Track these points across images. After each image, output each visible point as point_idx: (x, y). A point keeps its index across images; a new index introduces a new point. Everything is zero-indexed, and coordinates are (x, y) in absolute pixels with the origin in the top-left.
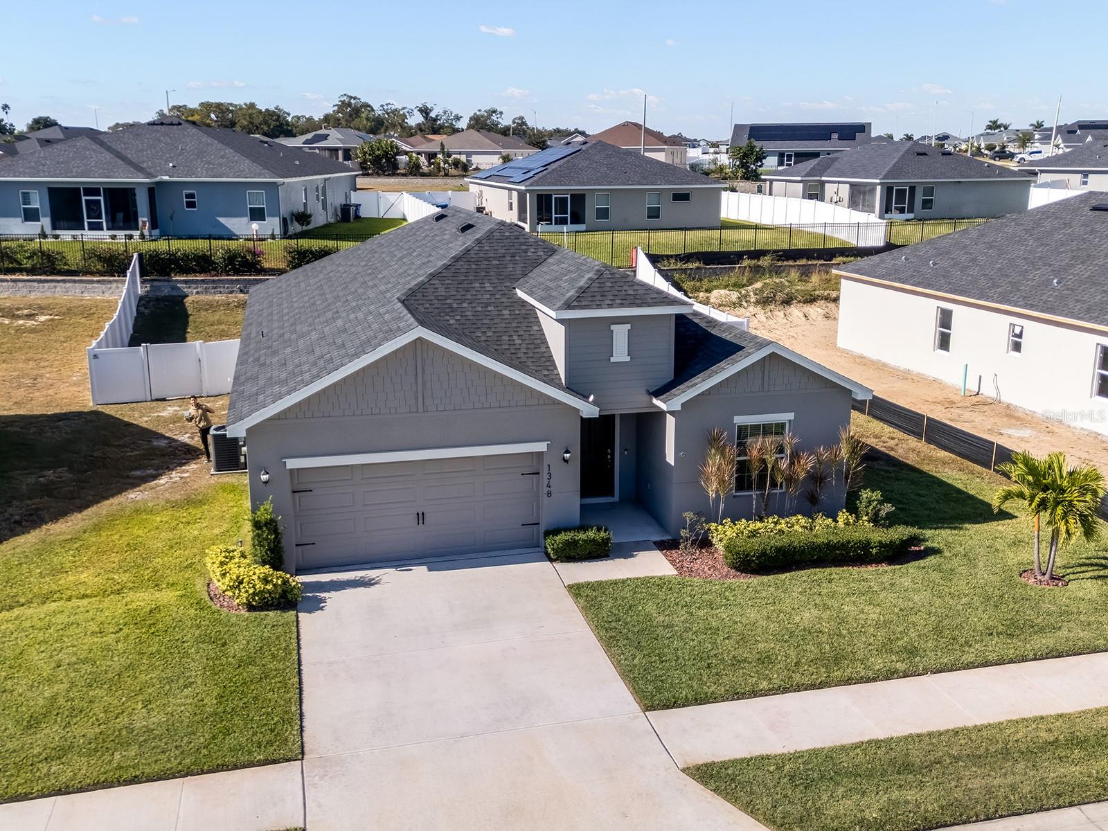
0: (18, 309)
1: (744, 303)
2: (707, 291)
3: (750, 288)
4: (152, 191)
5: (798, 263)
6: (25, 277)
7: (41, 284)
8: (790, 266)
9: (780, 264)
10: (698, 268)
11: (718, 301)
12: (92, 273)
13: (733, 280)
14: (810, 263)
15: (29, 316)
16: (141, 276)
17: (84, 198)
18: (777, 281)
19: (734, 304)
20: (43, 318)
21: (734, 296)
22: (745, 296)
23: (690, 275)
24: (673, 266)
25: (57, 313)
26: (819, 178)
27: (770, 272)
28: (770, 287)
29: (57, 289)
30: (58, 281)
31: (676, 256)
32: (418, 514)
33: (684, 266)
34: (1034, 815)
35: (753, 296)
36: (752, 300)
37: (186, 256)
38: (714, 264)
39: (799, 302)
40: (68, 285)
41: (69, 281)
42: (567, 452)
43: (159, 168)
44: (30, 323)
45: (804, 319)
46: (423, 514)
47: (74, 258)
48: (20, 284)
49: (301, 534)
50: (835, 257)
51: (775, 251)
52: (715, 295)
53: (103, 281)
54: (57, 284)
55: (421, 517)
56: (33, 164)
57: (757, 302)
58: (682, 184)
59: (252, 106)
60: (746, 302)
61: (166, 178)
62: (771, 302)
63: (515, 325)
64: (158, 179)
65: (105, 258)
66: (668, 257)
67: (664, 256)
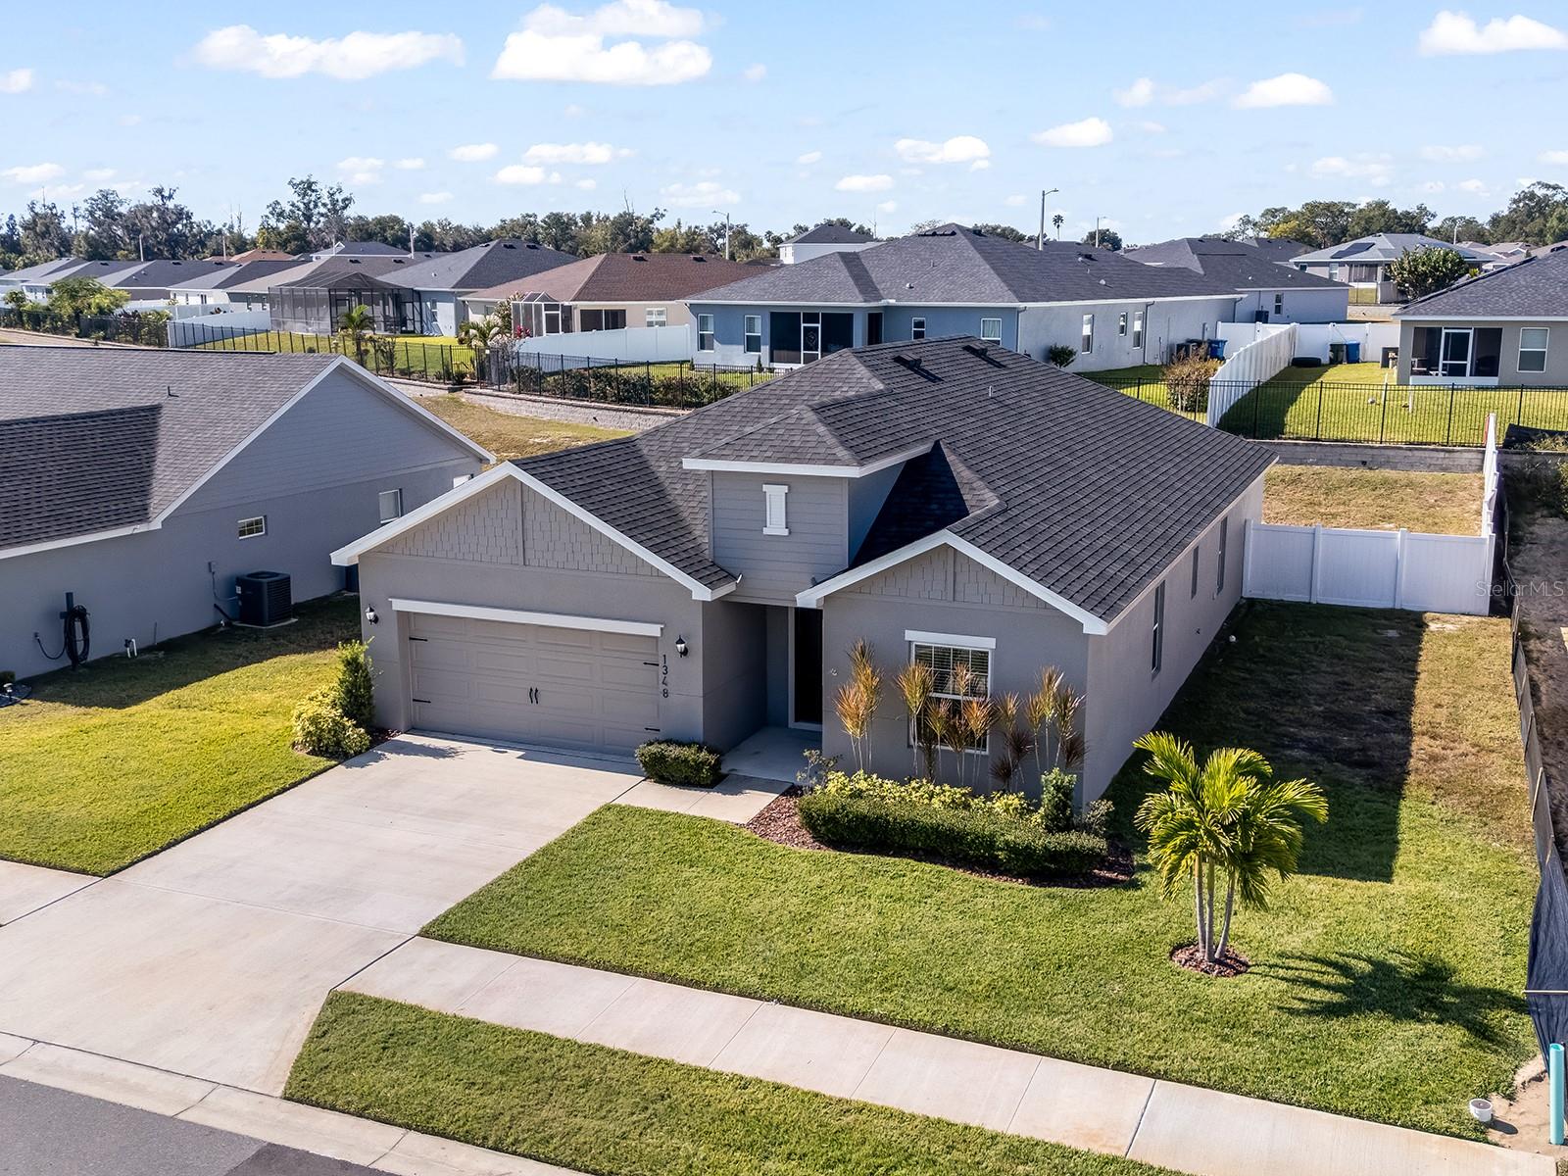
4: (874, 319)
17: (803, 325)
24: (1560, 448)
32: (531, 690)
42: (680, 641)
43: (894, 289)
46: (537, 691)
55: (534, 694)
56: (766, 285)
61: (892, 302)
64: (883, 303)
66: (1552, 434)
67: (1547, 431)
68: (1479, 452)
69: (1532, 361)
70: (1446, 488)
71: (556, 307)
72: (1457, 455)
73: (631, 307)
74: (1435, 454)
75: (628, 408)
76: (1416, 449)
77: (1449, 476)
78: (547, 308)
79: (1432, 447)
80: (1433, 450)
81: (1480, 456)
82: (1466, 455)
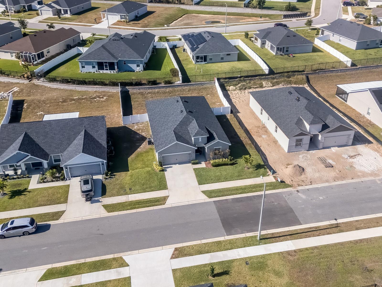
0: (100, 96)
1: (236, 90)
2: (229, 86)
4: (118, 62)
5: (249, 78)
9: (245, 79)
10: (228, 81)
13: (235, 84)
14: (252, 78)
16: (120, 87)
17: (104, 64)
21: (234, 88)
25: (107, 96)
26: (265, 40)
27: (243, 81)
28: (242, 85)
33: (225, 80)
35: (238, 88)
38: (231, 79)
39: (248, 89)
42: (194, 153)
43: (118, 55)
44: (103, 99)
45: (248, 93)
46: (177, 159)
50: (257, 76)
51: (244, 76)
52: (231, 88)
56: (93, 56)
58: (228, 52)
61: (120, 59)
62: (242, 89)
65: (113, 83)
66: (222, 78)
69: (211, 59)
78: (32, 56)
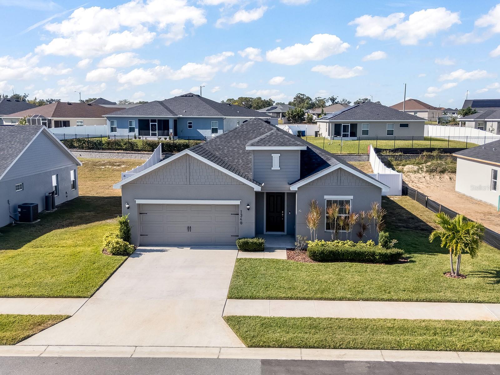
0: (115, 163)
2: (403, 165)
3: (424, 165)
4: (176, 121)
6: (122, 152)
7: (127, 154)
8: (448, 156)
9: (442, 154)
10: (400, 155)
11: (408, 170)
12: (145, 151)
13: (417, 161)
15: (118, 165)
16: (162, 152)
17: (150, 123)
18: (439, 162)
19: (415, 171)
20: (123, 166)
21: (416, 168)
22: (421, 168)
23: (396, 158)
24: (388, 154)
25: (129, 165)
26: (483, 120)
27: (437, 158)
28: (434, 165)
29: (133, 156)
30: (133, 153)
31: (389, 149)
32: (188, 227)
33: (393, 154)
34: (358, 350)
35: (425, 168)
36: (424, 170)
37: (180, 145)
38: (409, 154)
39: (449, 172)
40: (136, 155)
41: (137, 153)
42: (248, 205)
43: (180, 112)
44: (118, 168)
45: (449, 180)
46: (190, 227)
47: (140, 145)
48: (120, 154)
49: (143, 230)
51: (439, 149)
52: (406, 168)
53: (149, 153)
54: (132, 154)
55: (189, 228)
56: (135, 111)
57: (427, 171)
58: (404, 120)
59: (260, 98)
60: (421, 171)
61: (181, 116)
62: (434, 171)
63: (243, 156)
64: (178, 116)
65: (151, 145)
66: (386, 150)
67: (384, 149)
68: (368, 155)
69: (365, 132)
70: (361, 165)
71: (45, 120)
72: (362, 157)
73: (71, 120)
74: (356, 157)
75: (94, 151)
76: (351, 155)
77: (361, 162)
78: (43, 119)
79: (355, 155)
80: (356, 155)
81: (368, 157)
82: (364, 156)
